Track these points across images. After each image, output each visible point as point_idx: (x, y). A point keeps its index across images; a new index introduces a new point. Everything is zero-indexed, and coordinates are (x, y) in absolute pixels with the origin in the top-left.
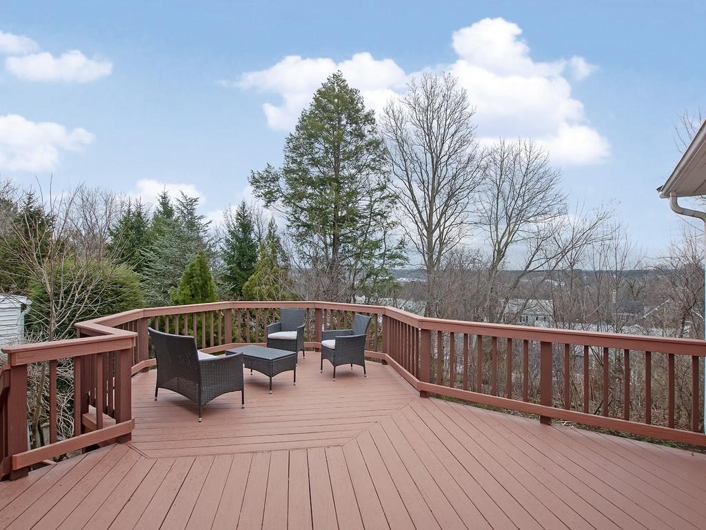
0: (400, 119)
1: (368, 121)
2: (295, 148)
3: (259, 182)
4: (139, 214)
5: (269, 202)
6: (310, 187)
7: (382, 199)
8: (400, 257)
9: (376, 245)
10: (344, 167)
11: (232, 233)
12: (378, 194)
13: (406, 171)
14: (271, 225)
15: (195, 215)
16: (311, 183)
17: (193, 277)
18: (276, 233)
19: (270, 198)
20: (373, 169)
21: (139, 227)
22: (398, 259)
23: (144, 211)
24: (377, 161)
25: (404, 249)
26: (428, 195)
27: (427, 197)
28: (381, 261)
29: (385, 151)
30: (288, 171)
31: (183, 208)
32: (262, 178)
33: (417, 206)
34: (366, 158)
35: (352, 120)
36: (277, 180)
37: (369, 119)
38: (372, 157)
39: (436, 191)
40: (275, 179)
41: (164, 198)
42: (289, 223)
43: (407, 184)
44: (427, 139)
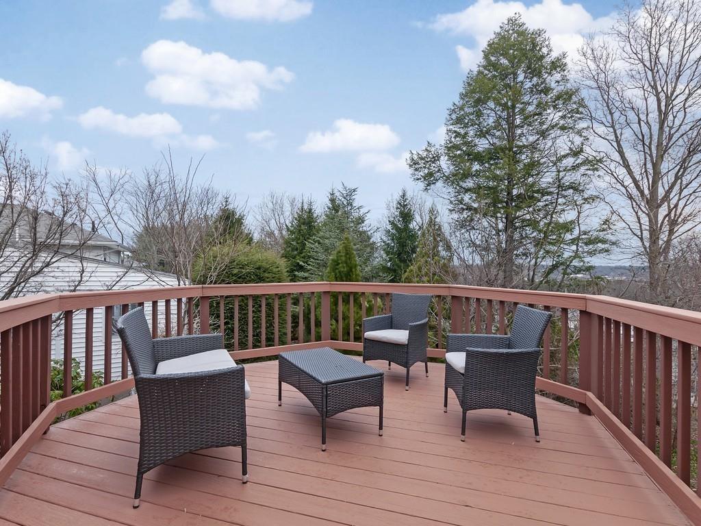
0: (604, 57)
1: (555, 69)
2: (459, 121)
3: (418, 163)
4: (310, 210)
5: (428, 185)
6: (476, 163)
7: (575, 168)
8: (604, 241)
9: (567, 227)
10: (522, 135)
11: (392, 223)
12: (570, 161)
13: (613, 126)
14: (432, 211)
15: (354, 205)
16: (478, 158)
17: (339, 264)
18: (437, 220)
19: (430, 179)
20: (563, 128)
21: (311, 222)
22: (599, 245)
23: (314, 207)
24: (569, 118)
25: (611, 231)
26: (651, 155)
27: (648, 158)
28: (574, 247)
29: (581, 103)
30: (451, 148)
31: (343, 199)
32: (422, 159)
33: (630, 173)
34: (553, 116)
35: (534, 71)
36: (438, 160)
37: (558, 65)
38: (560, 114)
39: (663, 150)
40: (436, 158)
41: (332, 194)
42: (451, 207)
43: (615, 144)
44: (650, 78)
